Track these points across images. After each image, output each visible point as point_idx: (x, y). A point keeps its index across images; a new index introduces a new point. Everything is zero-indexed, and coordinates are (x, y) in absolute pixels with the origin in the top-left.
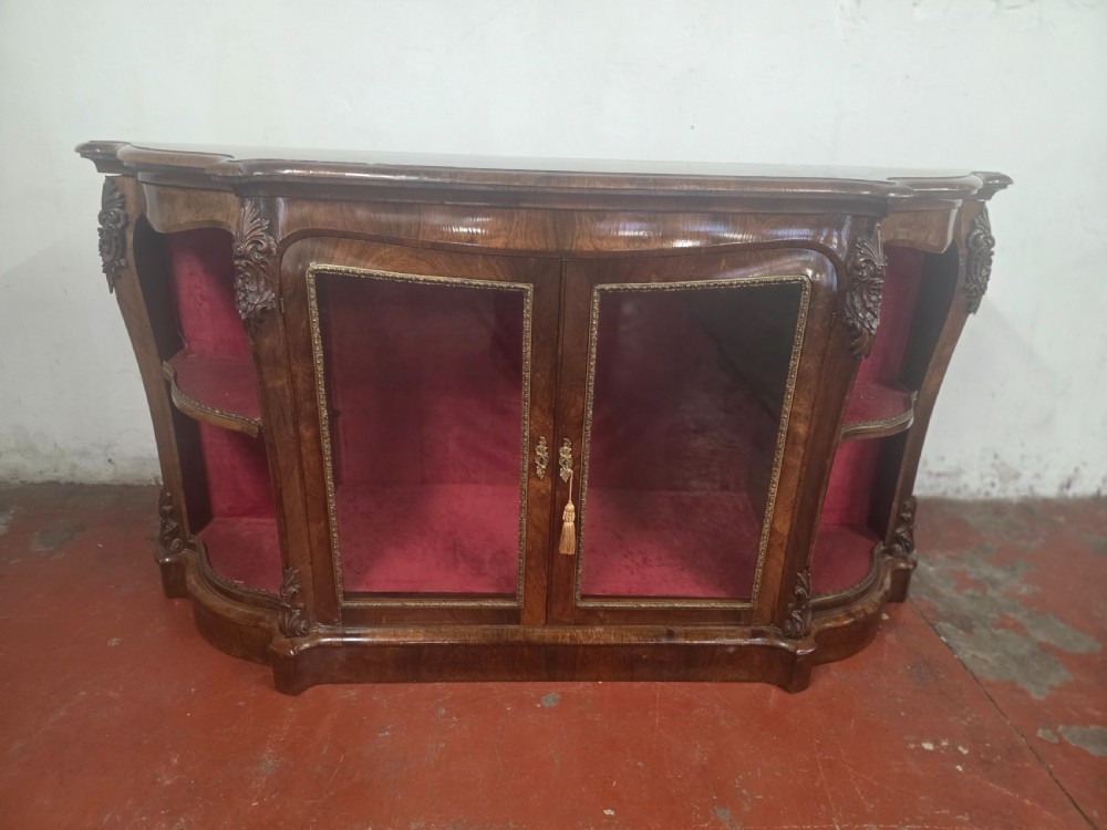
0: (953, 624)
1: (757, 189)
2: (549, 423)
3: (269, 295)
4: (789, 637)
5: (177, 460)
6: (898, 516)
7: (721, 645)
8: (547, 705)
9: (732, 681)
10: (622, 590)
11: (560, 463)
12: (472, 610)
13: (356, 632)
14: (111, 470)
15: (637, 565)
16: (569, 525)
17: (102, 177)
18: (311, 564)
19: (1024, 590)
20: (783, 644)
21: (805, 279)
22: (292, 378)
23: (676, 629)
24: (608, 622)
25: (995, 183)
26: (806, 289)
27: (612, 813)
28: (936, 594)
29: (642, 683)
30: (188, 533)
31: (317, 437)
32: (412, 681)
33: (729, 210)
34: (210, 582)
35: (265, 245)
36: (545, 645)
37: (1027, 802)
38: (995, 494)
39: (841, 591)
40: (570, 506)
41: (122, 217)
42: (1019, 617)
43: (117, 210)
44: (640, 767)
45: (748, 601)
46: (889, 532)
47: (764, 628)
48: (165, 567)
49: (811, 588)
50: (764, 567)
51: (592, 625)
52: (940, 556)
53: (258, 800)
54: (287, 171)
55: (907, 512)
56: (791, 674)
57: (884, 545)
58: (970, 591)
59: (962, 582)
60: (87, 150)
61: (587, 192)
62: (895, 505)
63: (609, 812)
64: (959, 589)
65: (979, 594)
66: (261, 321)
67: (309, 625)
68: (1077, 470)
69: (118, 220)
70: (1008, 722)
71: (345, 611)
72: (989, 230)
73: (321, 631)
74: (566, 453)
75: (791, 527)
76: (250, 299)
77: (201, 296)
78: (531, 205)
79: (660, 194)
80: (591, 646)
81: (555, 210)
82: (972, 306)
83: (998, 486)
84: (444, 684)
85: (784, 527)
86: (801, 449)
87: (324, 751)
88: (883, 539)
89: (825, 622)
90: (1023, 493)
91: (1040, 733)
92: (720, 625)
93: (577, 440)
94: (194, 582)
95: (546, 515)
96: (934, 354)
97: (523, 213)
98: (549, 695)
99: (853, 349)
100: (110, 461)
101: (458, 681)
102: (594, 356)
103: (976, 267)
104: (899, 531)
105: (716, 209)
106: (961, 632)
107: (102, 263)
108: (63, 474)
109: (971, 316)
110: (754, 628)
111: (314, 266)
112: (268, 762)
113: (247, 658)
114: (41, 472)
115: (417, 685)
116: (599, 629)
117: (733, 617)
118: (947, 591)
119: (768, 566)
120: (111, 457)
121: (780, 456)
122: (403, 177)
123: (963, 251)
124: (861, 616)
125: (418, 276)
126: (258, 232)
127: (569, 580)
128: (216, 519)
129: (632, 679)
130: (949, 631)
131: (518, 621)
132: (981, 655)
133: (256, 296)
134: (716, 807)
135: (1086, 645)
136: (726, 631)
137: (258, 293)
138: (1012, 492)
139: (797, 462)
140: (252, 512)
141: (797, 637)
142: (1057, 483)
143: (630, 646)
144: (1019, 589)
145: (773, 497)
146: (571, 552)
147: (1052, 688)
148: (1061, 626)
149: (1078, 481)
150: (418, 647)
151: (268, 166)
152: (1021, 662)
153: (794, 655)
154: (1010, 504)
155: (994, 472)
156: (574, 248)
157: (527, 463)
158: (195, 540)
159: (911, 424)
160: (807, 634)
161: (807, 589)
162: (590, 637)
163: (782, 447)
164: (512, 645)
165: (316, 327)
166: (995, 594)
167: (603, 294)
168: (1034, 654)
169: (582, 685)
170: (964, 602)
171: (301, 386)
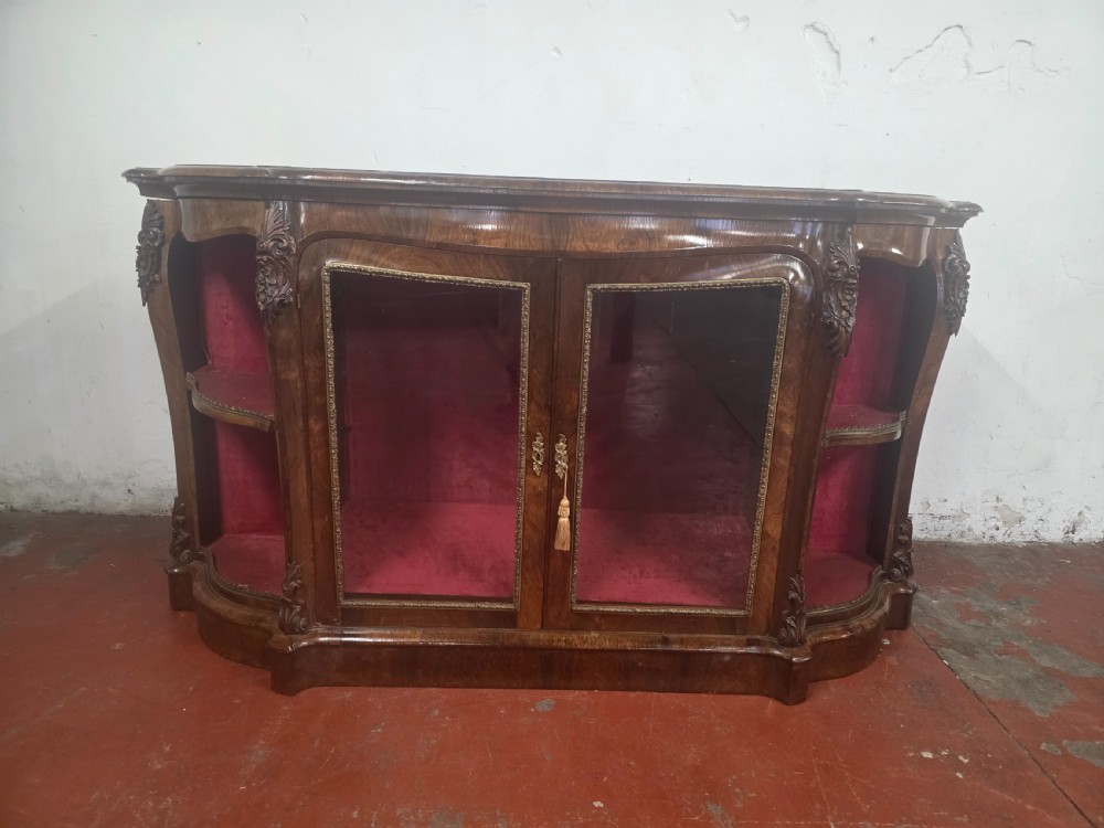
0: (955, 649)
2: (545, 418)
3: (286, 289)
4: (783, 645)
5: (193, 468)
6: (895, 538)
7: (717, 653)
8: (540, 709)
9: (728, 693)
10: (618, 596)
11: (556, 459)
12: (470, 612)
13: (356, 632)
14: (130, 501)
15: (635, 577)
16: (564, 521)
17: (144, 201)
18: (314, 560)
19: (1029, 622)
20: (777, 652)
21: (785, 281)
22: (304, 370)
23: (672, 636)
24: (603, 627)
25: (966, 211)
26: (785, 291)
27: (602, 805)
28: (940, 624)
29: (639, 693)
30: (198, 545)
31: (325, 431)
32: (408, 686)
34: (215, 586)
35: (286, 244)
36: (541, 649)
37: (1029, 807)
38: (1000, 538)
39: (837, 605)
40: (565, 502)
41: (159, 236)
42: (1024, 645)
43: (155, 229)
44: (631, 766)
45: (742, 607)
46: (887, 555)
47: (759, 637)
48: (173, 577)
49: (805, 593)
50: (757, 571)
51: (587, 630)
52: (943, 591)
53: (246, 784)
54: (309, 177)
55: (903, 534)
56: (787, 684)
57: (883, 569)
58: (973, 622)
59: (966, 614)
60: (132, 175)
61: (579, 195)
62: (891, 527)
63: (598, 804)
64: (962, 619)
65: (982, 624)
66: (278, 313)
67: (309, 623)
68: (1080, 514)
69: (155, 239)
70: (1011, 736)
71: (345, 610)
72: (964, 254)
73: (319, 630)
74: (561, 448)
75: (783, 532)
76: (269, 291)
77: (227, 315)
78: (529, 209)
80: (586, 651)
81: (550, 214)
82: (953, 327)
83: (1002, 530)
84: (440, 690)
85: (775, 530)
86: (788, 450)
87: (316, 744)
88: (882, 563)
89: (822, 635)
90: (1028, 538)
91: (1044, 746)
92: (716, 633)
93: (572, 436)
94: (200, 588)
95: (541, 512)
96: (920, 375)
97: (522, 217)
98: (545, 701)
100: (129, 491)
101: (453, 687)
102: (587, 354)
103: (953, 289)
104: (895, 555)
106: (964, 657)
107: (138, 278)
108: (83, 503)
109: (952, 337)
110: (750, 636)
111: (329, 263)
112: (259, 752)
113: (245, 662)
114: (63, 502)
115: (413, 689)
116: (595, 634)
117: (728, 625)
118: (951, 621)
119: (761, 571)
120: (130, 487)
121: (768, 456)
122: (413, 182)
123: (940, 274)
124: (859, 631)
125: (424, 274)
126: (280, 231)
127: (564, 581)
128: (225, 536)
129: (628, 689)
130: (952, 657)
131: (515, 625)
132: (984, 677)
133: (274, 289)
134: (708, 803)
135: (1090, 671)
136: (722, 639)
137: (277, 286)
138: (1018, 536)
139: (784, 462)
141: (792, 645)
142: (1062, 528)
143: (625, 651)
144: (1024, 621)
145: (763, 498)
146: (567, 548)
147: (1056, 707)
148: (1067, 653)
149: (1083, 525)
150: (415, 647)
151: (293, 173)
152: (1025, 683)
153: (789, 662)
154: (1017, 547)
155: (997, 515)
156: (568, 249)
157: (524, 459)
158: (203, 551)
159: (898, 436)
160: (802, 641)
161: (801, 596)
162: (585, 642)
163: (769, 445)
164: (507, 648)
165: (328, 322)
166: (999, 625)
167: (596, 293)
168: (1039, 677)
169: (577, 693)
170: (968, 631)
171: (312, 379)
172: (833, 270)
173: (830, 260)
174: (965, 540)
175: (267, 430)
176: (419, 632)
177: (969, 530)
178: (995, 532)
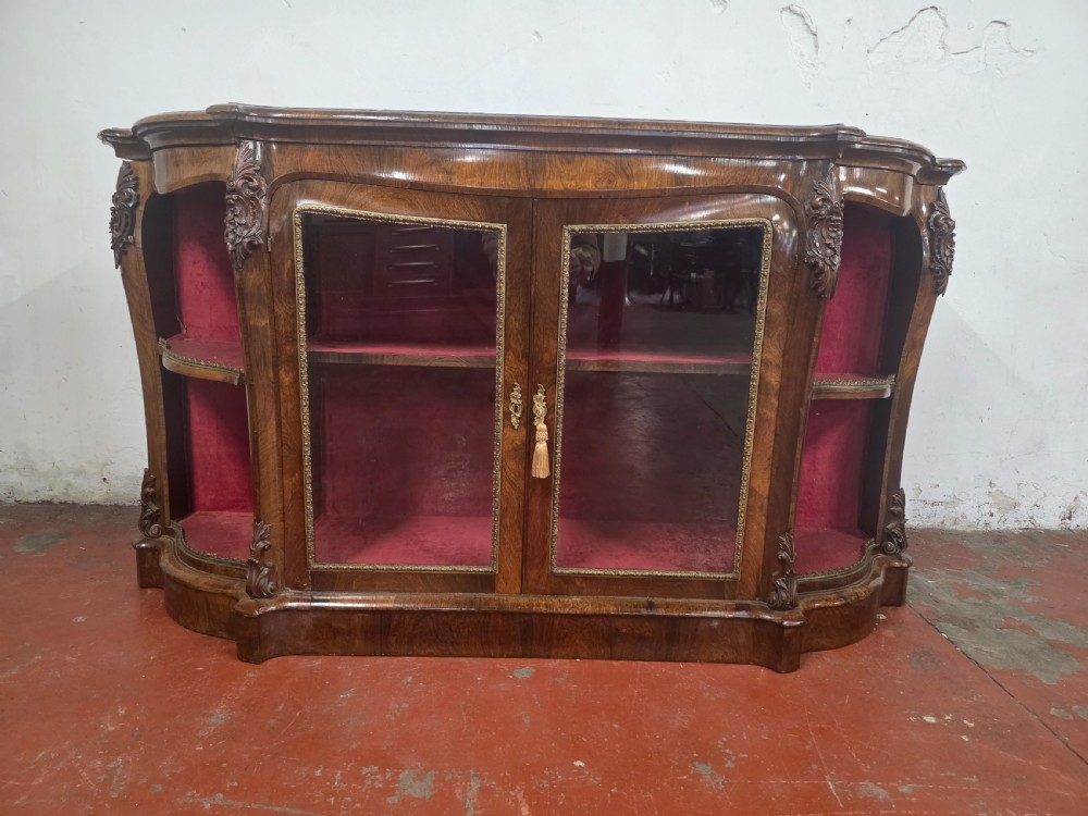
0: (954, 624)
2: (523, 367)
3: (256, 230)
4: (775, 609)
5: (164, 439)
6: (888, 509)
7: (705, 618)
8: (520, 676)
9: (717, 662)
11: (534, 411)
12: (446, 577)
13: (325, 597)
14: (105, 490)
16: (542, 445)
17: (119, 162)
18: (283, 521)
19: (1030, 599)
20: (767, 617)
21: (767, 222)
22: (274, 318)
23: (657, 600)
24: (585, 591)
26: (768, 231)
27: (582, 764)
28: (937, 601)
29: (622, 662)
30: (168, 519)
31: (296, 382)
32: (380, 655)
34: (182, 555)
35: (256, 183)
36: (521, 614)
37: (1042, 768)
38: (995, 525)
39: (830, 572)
40: (542, 426)
41: (134, 197)
42: (1025, 620)
43: (129, 190)
44: (614, 728)
45: (731, 570)
46: (880, 527)
47: (749, 602)
49: (795, 554)
50: (745, 529)
51: (568, 594)
52: (938, 572)
53: (203, 745)
54: (279, 115)
55: (896, 505)
56: (779, 650)
57: (875, 542)
58: (972, 600)
59: (963, 592)
60: (108, 136)
62: (883, 497)
63: (579, 763)
64: (960, 597)
65: (981, 602)
66: (247, 255)
67: (277, 587)
68: (1076, 499)
69: (129, 200)
70: (1017, 702)
71: (315, 573)
72: (948, 212)
73: (288, 595)
74: (539, 399)
75: (771, 488)
76: (238, 232)
77: (202, 284)
78: (505, 147)
79: (625, 133)
80: (568, 615)
81: (526, 151)
82: (939, 288)
83: (997, 517)
84: (414, 658)
85: (763, 486)
86: (775, 401)
87: (280, 708)
88: (875, 536)
89: (815, 601)
90: (1024, 525)
91: (1053, 711)
92: (703, 597)
93: (551, 386)
95: (520, 468)
96: (908, 336)
97: (498, 154)
98: (524, 669)
100: (104, 479)
101: (428, 656)
102: (566, 298)
103: (939, 247)
104: (889, 526)
106: (964, 631)
107: (111, 240)
108: (57, 493)
110: (737, 602)
111: (304, 204)
112: (219, 716)
113: (211, 633)
114: (36, 492)
115: (386, 658)
116: (576, 599)
117: (715, 589)
118: (949, 599)
119: (749, 530)
120: (105, 476)
121: (754, 406)
122: (387, 118)
123: (924, 232)
124: (853, 598)
125: (398, 216)
126: (251, 170)
127: (545, 542)
128: (197, 512)
129: (611, 658)
130: (949, 630)
131: (492, 589)
132: (986, 649)
133: (243, 230)
134: (696, 764)
136: (711, 604)
137: (245, 226)
138: (1012, 523)
139: (772, 415)
140: (234, 505)
141: (783, 608)
142: (1058, 513)
143: (607, 616)
144: (1025, 598)
145: (750, 452)
147: (1063, 675)
148: (1071, 627)
149: (1079, 511)
150: (388, 612)
151: (264, 111)
152: (1030, 655)
153: (780, 626)
154: (1012, 533)
155: (991, 501)
156: (545, 187)
157: (501, 411)
158: (174, 525)
159: (888, 394)
160: (794, 605)
161: (792, 556)
162: (566, 606)
163: (754, 395)
164: (485, 613)
165: (300, 267)
166: (999, 602)
168: (1043, 648)
169: (558, 661)
170: (966, 608)
171: (283, 328)
172: (816, 207)
173: (813, 198)
174: (959, 528)
175: (236, 383)
176: (392, 597)
178: (989, 518)
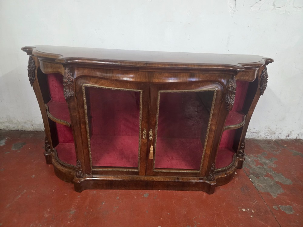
0: (254, 175)
1: (202, 67)
2: (147, 125)
3: (73, 92)
4: (209, 180)
5: (49, 129)
6: (240, 146)
7: (191, 182)
8: (145, 196)
9: (194, 191)
10: (166, 167)
11: (150, 135)
12: (126, 172)
13: (96, 177)
14: (33, 127)
15: (170, 160)
16: (152, 151)
17: (28, 56)
18: (84, 159)
19: (273, 166)
20: (207, 182)
21: (215, 90)
22: (79, 112)
23: (180, 177)
24: (162, 175)
25: (269, 61)
26: (215, 93)
27: (161, 226)
28: (250, 167)
29: (170, 191)
30: (52, 148)
31: (86, 128)
32: (110, 189)
33: (195, 72)
34: (58, 162)
35: (71, 79)
36: (145, 181)
37: (269, 226)
38: (268, 138)
39: (224, 168)
40: (152, 147)
41: (34, 67)
42: (271, 174)
43: (33, 65)
44: (168, 215)
45: (199, 170)
46: (238, 150)
47: (203, 177)
48: (46, 156)
49: (215, 168)
50: (203, 162)
51: (158, 176)
52: (252, 156)
53: (70, 221)
54: (77, 61)
55: (243, 146)
56: (210, 190)
57: (236, 154)
58: (259, 166)
59: (257, 163)
60: (24, 49)
61: (157, 68)
62: (240, 144)
63: (159, 226)
64: (256, 165)
65: (261, 167)
66: (70, 99)
67: (84, 174)
70: (266, 204)
71: (93, 171)
72: (267, 73)
73: (86, 176)
74: (151, 133)
75: (210, 152)
76: (67, 94)
77: (55, 86)
78: (142, 70)
79: (176, 68)
80: (157, 181)
81: (148, 72)
82: (262, 93)
83: (269, 136)
84: (119, 190)
85: (208, 152)
86: (213, 133)
87: (87, 208)
88: (236, 152)
89: (219, 176)
90: (276, 138)
91: (274, 207)
92: (191, 176)
93: (154, 129)
94: (54, 161)
95: (146, 148)
96: (251, 105)
97: (140, 72)
98: (146, 194)
99: (227, 109)
100: (32, 125)
101: (122, 189)
102: (159, 109)
103: (263, 83)
104: (240, 151)
105: (191, 72)
106: (256, 178)
107: (29, 79)
108: (20, 128)
109: (261, 96)
110: (200, 177)
111: (84, 85)
112: (72, 211)
113: (67, 182)
114: (14, 128)
115: (112, 190)
116: (159, 177)
117: (194, 175)
118: (253, 166)
119: (204, 162)
121: (208, 135)
122: (108, 63)
123: (259, 79)
124: (229, 174)
125: (112, 88)
126: (70, 76)
127: (151, 165)
128: (60, 143)
129: (168, 190)
130: (252, 177)
131: (138, 175)
132: (261, 185)
134: (187, 226)
135: (289, 182)
136: (193, 178)
137: (69, 92)
138: (273, 137)
139: (212, 136)
140: (69, 142)
141: (211, 180)
142: (285, 135)
143: (167, 182)
144: (272, 166)
145: (206, 145)
146: (152, 158)
147: (278, 194)
148: (283, 176)
149: (291, 135)
150: (112, 181)
151: (72, 59)
152: (271, 187)
153: (210, 185)
154: (273, 141)
155: (268, 132)
156: (153, 81)
157: (141, 135)
158: (54, 149)
159: (244, 125)
160: (214, 179)
162: (157, 179)
163: (208, 132)
164: (136, 181)
166: (266, 167)
167: (161, 93)
168: (275, 184)
169: (155, 191)
170: (257, 169)
171: (81, 115)
173: (229, 85)
174: (259, 138)
176: (113, 177)
177: (261, 136)
178: (267, 136)
